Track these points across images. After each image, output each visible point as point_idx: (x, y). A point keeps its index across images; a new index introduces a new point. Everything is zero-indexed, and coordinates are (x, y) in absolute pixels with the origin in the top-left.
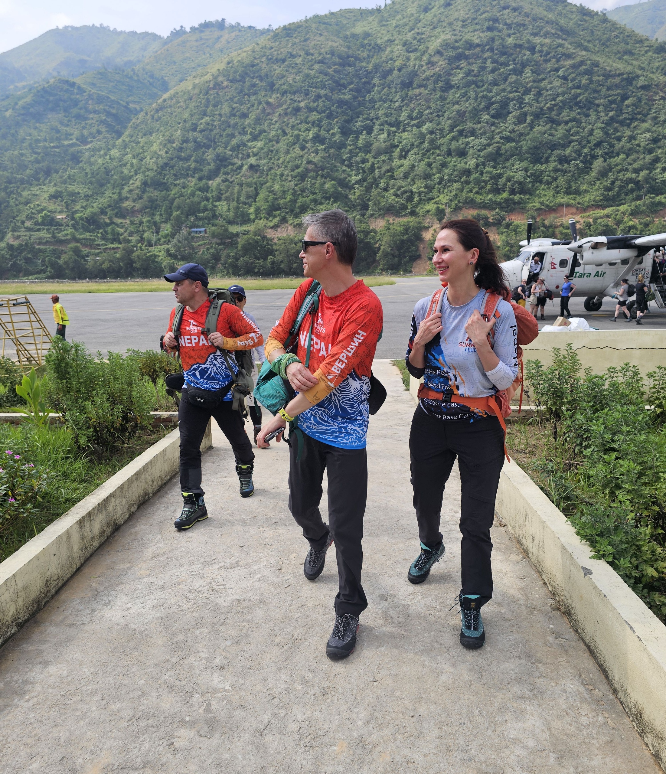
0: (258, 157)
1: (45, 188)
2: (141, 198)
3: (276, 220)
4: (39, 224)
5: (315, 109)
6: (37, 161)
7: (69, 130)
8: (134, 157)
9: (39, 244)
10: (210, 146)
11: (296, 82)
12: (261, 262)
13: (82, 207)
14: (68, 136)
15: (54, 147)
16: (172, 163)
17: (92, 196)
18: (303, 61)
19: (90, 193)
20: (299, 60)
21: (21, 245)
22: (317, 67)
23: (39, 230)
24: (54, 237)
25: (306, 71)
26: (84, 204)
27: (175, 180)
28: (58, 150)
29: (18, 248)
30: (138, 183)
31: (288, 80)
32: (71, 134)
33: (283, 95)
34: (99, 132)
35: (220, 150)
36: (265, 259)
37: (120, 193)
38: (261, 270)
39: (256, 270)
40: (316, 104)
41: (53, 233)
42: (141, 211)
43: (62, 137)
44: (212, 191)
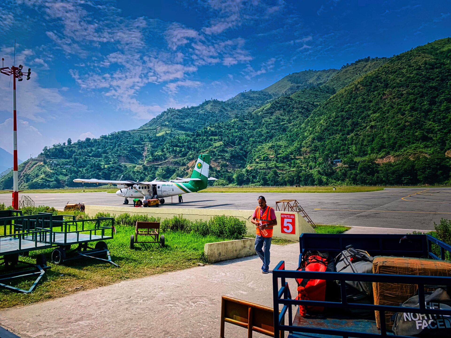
0: (376, 121)
1: (268, 144)
2: (311, 146)
3: (383, 154)
4: (262, 161)
5: (412, 94)
6: (268, 133)
7: (284, 117)
8: (311, 127)
9: (260, 169)
10: (350, 118)
11: (401, 82)
12: (370, 177)
13: (282, 152)
14: (283, 120)
15: (276, 126)
16: (329, 128)
17: (288, 146)
18: (407, 70)
19: (287, 145)
20: (404, 71)
21: (252, 170)
22: (415, 72)
23: (261, 163)
24: (267, 166)
25: (408, 75)
26: (284, 150)
27: (330, 136)
28: (277, 127)
29: (250, 171)
30: (310, 139)
31: (397, 81)
32: (285, 120)
33: (393, 89)
34: (297, 117)
35: (355, 120)
36: (373, 176)
37: (301, 144)
38: (370, 182)
39: (367, 181)
40: (413, 91)
41: (267, 164)
42: (310, 153)
43: (280, 121)
44: (348, 140)
